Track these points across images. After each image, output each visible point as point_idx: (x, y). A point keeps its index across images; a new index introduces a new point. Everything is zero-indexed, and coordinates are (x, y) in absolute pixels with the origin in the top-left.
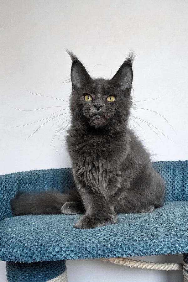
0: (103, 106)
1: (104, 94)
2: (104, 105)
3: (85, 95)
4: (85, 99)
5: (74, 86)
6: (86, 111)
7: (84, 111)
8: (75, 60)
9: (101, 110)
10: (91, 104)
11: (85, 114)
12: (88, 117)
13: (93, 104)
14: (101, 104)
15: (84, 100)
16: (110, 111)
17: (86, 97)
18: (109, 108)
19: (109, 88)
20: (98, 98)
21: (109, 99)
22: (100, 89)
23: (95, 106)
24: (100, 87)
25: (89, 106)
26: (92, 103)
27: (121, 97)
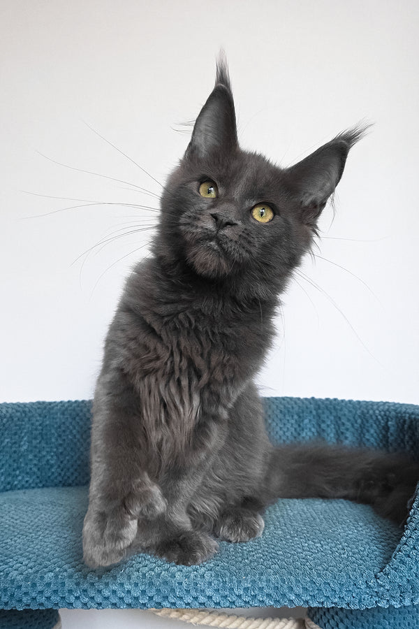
0: (236, 224)
1: (249, 195)
2: (239, 223)
3: (203, 180)
4: (201, 190)
5: (192, 149)
6: (188, 221)
7: (182, 220)
8: (223, 85)
9: (227, 232)
10: (208, 209)
11: (182, 228)
12: (188, 237)
13: (213, 211)
14: (232, 217)
15: (196, 192)
16: (249, 242)
17: (203, 188)
18: (248, 234)
19: (267, 185)
20: (231, 201)
21: (256, 212)
22: (244, 179)
23: (215, 217)
24: (248, 173)
25: (201, 212)
26: (212, 207)
27: (291, 220)
